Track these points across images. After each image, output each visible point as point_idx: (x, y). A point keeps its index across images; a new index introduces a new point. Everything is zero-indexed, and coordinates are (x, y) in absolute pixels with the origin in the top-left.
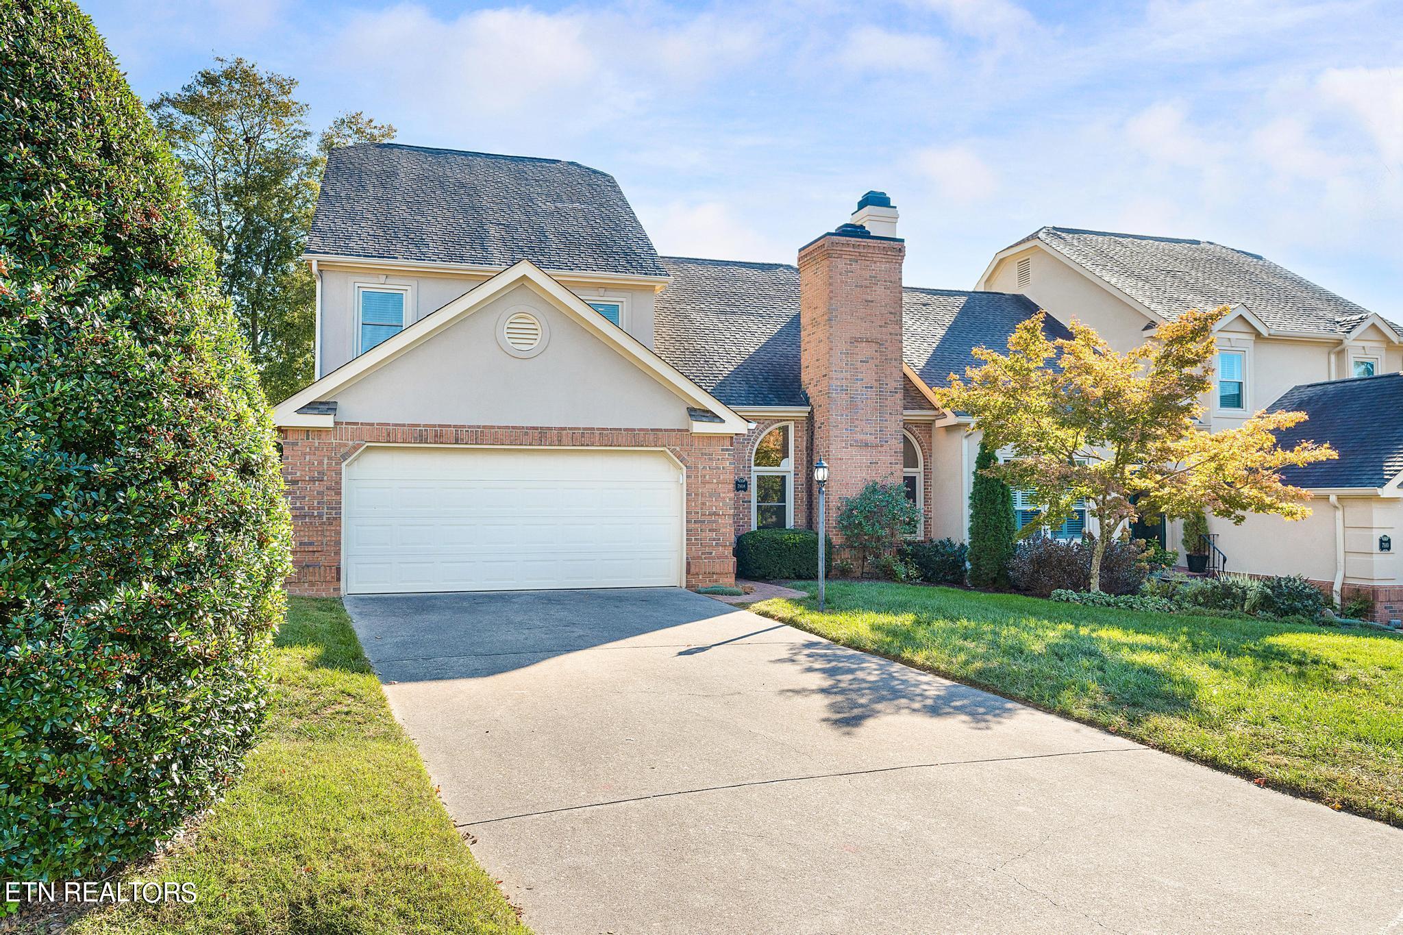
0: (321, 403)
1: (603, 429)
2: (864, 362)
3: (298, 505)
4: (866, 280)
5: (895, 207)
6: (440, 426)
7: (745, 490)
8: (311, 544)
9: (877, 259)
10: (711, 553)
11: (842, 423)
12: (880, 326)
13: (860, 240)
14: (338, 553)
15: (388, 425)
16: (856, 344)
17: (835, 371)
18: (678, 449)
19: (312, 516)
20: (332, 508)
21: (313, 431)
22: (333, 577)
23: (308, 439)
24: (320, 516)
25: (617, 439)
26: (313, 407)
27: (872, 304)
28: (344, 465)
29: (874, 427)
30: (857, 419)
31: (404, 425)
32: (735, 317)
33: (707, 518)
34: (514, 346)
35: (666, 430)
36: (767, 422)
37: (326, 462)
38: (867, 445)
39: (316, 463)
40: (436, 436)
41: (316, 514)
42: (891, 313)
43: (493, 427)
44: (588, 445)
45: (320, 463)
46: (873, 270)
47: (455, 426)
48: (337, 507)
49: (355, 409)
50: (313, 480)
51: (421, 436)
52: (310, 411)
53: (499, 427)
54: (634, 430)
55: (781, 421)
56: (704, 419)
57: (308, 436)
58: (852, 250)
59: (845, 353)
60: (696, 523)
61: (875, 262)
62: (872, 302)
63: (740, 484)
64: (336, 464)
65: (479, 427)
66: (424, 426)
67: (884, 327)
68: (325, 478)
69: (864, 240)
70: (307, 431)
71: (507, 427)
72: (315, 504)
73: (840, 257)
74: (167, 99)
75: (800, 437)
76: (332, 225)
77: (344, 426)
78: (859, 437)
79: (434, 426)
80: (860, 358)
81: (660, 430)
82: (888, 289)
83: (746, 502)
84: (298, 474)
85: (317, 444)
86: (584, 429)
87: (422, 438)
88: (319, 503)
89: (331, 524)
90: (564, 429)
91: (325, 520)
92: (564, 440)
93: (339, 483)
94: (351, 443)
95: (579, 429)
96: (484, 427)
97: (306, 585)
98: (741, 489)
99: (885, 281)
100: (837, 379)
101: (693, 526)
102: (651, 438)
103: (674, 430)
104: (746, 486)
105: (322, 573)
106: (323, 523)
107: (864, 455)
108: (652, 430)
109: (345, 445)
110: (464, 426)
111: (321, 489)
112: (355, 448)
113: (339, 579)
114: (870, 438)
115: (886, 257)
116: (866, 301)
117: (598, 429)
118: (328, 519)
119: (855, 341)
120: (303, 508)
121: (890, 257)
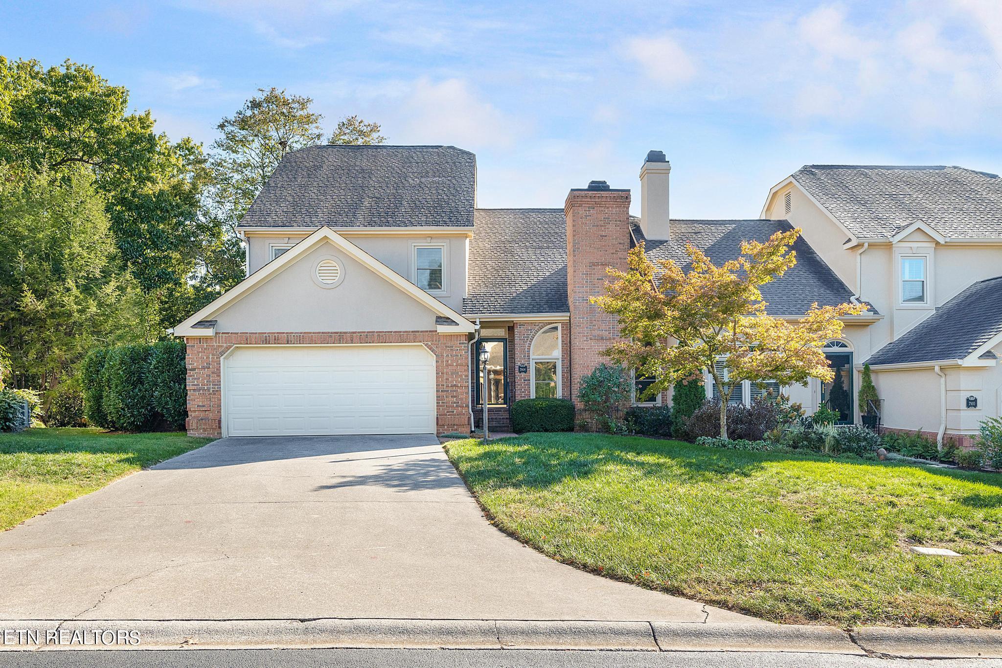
0: (207, 321)
1: (380, 332)
2: (600, 279)
3: (196, 383)
4: (601, 221)
5: (668, 162)
6: (277, 333)
7: (525, 372)
8: (203, 406)
9: (609, 206)
10: (453, 412)
11: (583, 323)
12: (612, 254)
13: (596, 192)
14: (219, 412)
15: (247, 333)
16: (593, 267)
17: (578, 287)
18: (430, 344)
19: (204, 390)
20: (215, 385)
21: (203, 338)
22: (216, 426)
23: (200, 343)
24: (208, 390)
25: (389, 338)
26: (201, 324)
27: (605, 238)
28: (222, 358)
29: (608, 326)
30: (595, 320)
31: (256, 333)
32: (547, 251)
33: (450, 389)
34: (324, 281)
35: (421, 332)
36: (541, 324)
37: (211, 357)
38: (602, 339)
39: (205, 358)
40: (275, 339)
41: (206, 388)
42: (620, 243)
43: (310, 333)
44: (370, 343)
45: (208, 358)
46: (607, 213)
47: (287, 333)
48: (218, 384)
49: (227, 324)
50: (203, 368)
51: (266, 340)
52: (199, 326)
53: (314, 333)
54: (401, 332)
55: (551, 323)
56: (445, 323)
57: (200, 341)
58: (590, 200)
59: (585, 274)
60: (443, 391)
61: (608, 208)
62: (606, 236)
63: (522, 368)
64: (217, 358)
65: (301, 333)
66: (268, 333)
67: (615, 254)
68: (211, 367)
69: (599, 192)
70: (200, 339)
71: (319, 333)
72: (205, 382)
73: (581, 205)
74: (226, 121)
75: (565, 334)
76: (262, 206)
77: (221, 335)
78: (596, 333)
79: (274, 333)
80: (596, 277)
81: (418, 332)
82: (618, 226)
83: (526, 380)
84: (195, 365)
85: (205, 347)
86: (368, 332)
87: (266, 341)
88: (207, 382)
89: (215, 394)
90: (355, 333)
91: (211, 392)
92: (355, 339)
93: (219, 369)
94: (225, 345)
95: (364, 332)
96: (305, 333)
97: (201, 430)
98: (523, 372)
99: (616, 221)
100: (579, 292)
101: (440, 394)
102: (412, 337)
103: (427, 331)
104: (526, 369)
105: (210, 423)
106: (211, 394)
107: (600, 346)
108: (412, 332)
109: (222, 346)
110: (292, 333)
111: (209, 374)
112: (228, 348)
113: (220, 427)
114: (605, 334)
115: (616, 203)
116: (601, 236)
117: (377, 332)
118: (213, 391)
119: (593, 264)
120: (199, 385)
121: (619, 203)
